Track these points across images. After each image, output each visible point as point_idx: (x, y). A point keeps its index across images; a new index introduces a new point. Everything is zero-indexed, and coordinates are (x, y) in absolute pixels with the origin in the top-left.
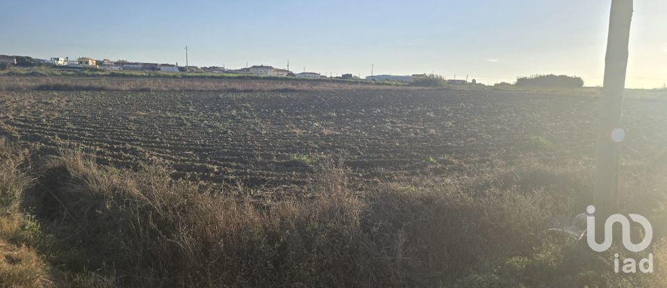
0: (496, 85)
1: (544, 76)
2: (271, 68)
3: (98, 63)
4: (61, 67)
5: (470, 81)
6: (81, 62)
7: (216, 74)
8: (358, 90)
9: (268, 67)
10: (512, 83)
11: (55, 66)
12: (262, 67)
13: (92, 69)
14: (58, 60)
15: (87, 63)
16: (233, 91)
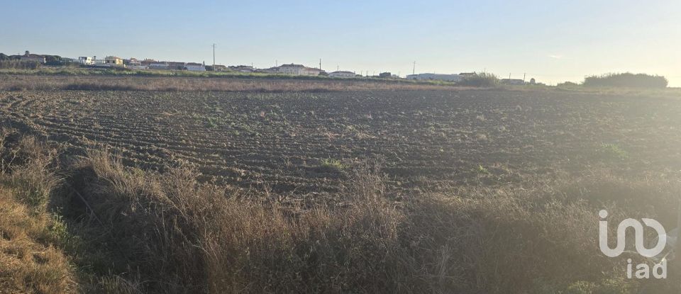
0: (560, 85)
1: (618, 75)
2: (302, 66)
3: (126, 62)
4: (88, 66)
5: (528, 80)
6: (108, 62)
7: (244, 73)
8: (397, 90)
9: (299, 66)
10: (579, 83)
11: (83, 66)
12: (292, 65)
13: (119, 68)
14: (86, 58)
15: (114, 62)
16: (262, 91)
